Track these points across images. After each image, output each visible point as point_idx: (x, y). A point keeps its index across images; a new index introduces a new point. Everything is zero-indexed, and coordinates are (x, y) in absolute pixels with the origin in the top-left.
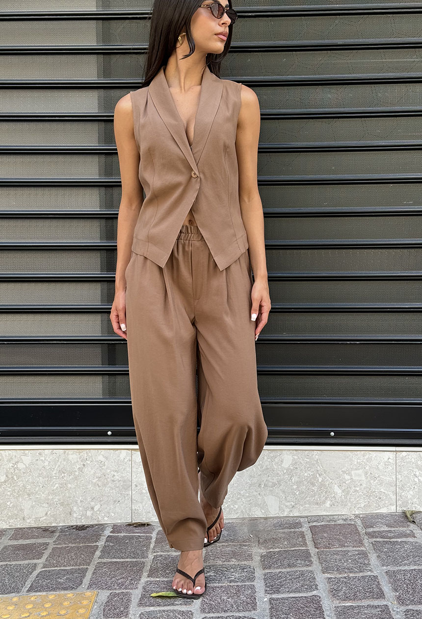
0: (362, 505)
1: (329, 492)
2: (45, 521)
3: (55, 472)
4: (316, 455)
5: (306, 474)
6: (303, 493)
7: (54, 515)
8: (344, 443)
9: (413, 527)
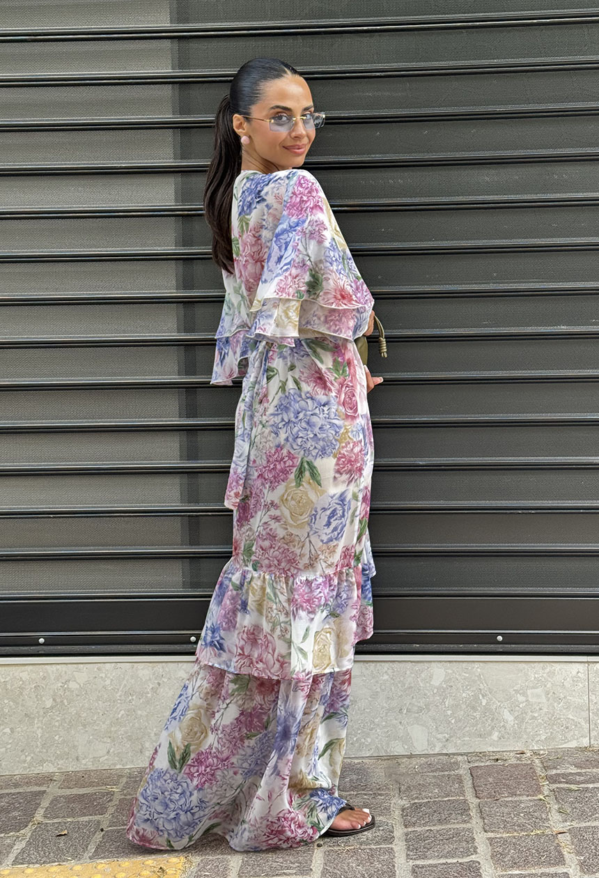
0: (543, 738)
1: (497, 720)
2: (106, 762)
3: (119, 694)
4: (478, 668)
5: (464, 695)
6: (460, 721)
7: (119, 753)
8: (516, 651)
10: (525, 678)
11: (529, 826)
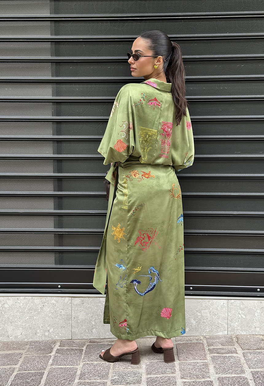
0: (208, 331)
1: (188, 323)
2: (20, 338)
3: (26, 310)
7: (26, 334)
8: (198, 294)
9: (236, 346)
10: (201, 306)
11: (200, 376)
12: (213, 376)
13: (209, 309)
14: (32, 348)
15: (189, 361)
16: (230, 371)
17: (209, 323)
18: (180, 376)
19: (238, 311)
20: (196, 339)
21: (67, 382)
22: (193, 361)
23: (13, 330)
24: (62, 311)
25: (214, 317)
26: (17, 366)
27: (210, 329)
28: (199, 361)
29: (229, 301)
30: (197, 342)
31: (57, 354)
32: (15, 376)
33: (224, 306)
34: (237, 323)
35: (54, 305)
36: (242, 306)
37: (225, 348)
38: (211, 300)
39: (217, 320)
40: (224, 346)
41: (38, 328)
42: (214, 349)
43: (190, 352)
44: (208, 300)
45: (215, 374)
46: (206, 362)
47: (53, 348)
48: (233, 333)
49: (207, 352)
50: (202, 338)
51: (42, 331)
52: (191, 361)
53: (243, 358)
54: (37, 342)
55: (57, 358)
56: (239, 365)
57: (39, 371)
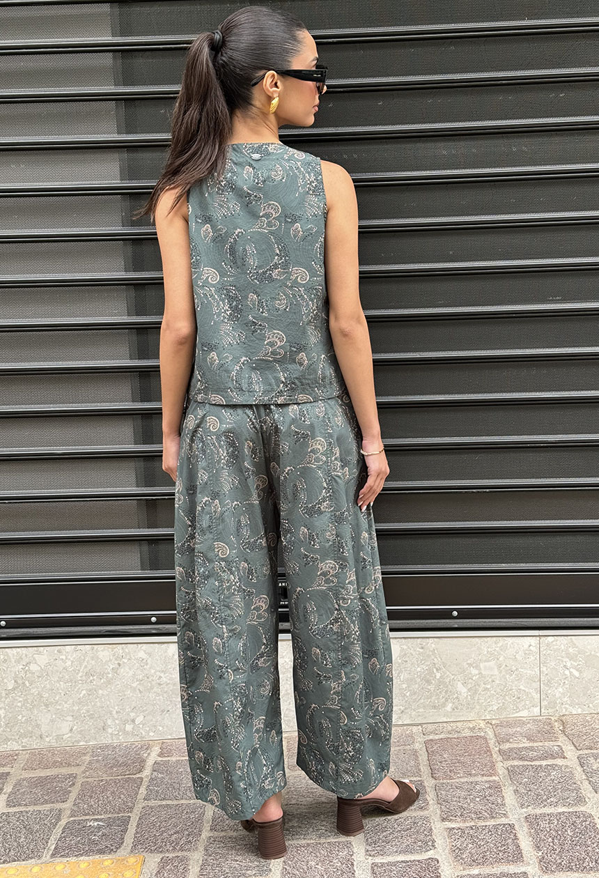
0: (495, 708)
1: (450, 692)
2: (69, 739)
3: (80, 675)
4: (432, 643)
5: (419, 669)
6: (415, 694)
7: (82, 731)
8: (470, 626)
9: (562, 741)
10: (478, 652)
11: (486, 814)
12: (514, 812)
13: (498, 659)
14: (98, 761)
15: (457, 780)
16: (552, 799)
17: (498, 690)
18: (438, 816)
19: (562, 661)
20: (469, 728)
21: (184, 838)
22: (466, 780)
23: (52, 721)
24: (162, 675)
25: (508, 676)
26: (68, 805)
27: (501, 704)
28: (479, 779)
29: (543, 638)
30: (472, 734)
31: (155, 773)
32: (64, 828)
33: (530, 650)
34: (561, 690)
35: (144, 661)
36: (571, 650)
37: (537, 747)
38: (500, 638)
39: (516, 683)
40: (534, 741)
41: (109, 715)
42: (511, 750)
43: (458, 758)
44: (495, 639)
45: (518, 808)
46: (495, 781)
47: (144, 761)
48: (553, 710)
49: (496, 757)
50: (482, 725)
51: (117, 722)
52: (462, 780)
53: (579, 769)
54: (107, 746)
55: (155, 782)
56: (571, 786)
57: (117, 815)
